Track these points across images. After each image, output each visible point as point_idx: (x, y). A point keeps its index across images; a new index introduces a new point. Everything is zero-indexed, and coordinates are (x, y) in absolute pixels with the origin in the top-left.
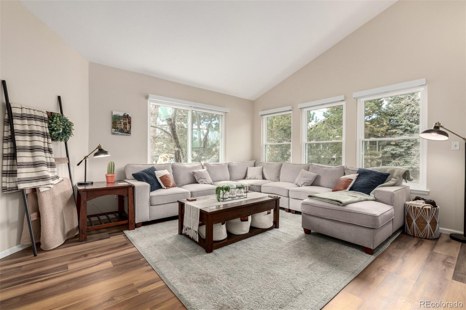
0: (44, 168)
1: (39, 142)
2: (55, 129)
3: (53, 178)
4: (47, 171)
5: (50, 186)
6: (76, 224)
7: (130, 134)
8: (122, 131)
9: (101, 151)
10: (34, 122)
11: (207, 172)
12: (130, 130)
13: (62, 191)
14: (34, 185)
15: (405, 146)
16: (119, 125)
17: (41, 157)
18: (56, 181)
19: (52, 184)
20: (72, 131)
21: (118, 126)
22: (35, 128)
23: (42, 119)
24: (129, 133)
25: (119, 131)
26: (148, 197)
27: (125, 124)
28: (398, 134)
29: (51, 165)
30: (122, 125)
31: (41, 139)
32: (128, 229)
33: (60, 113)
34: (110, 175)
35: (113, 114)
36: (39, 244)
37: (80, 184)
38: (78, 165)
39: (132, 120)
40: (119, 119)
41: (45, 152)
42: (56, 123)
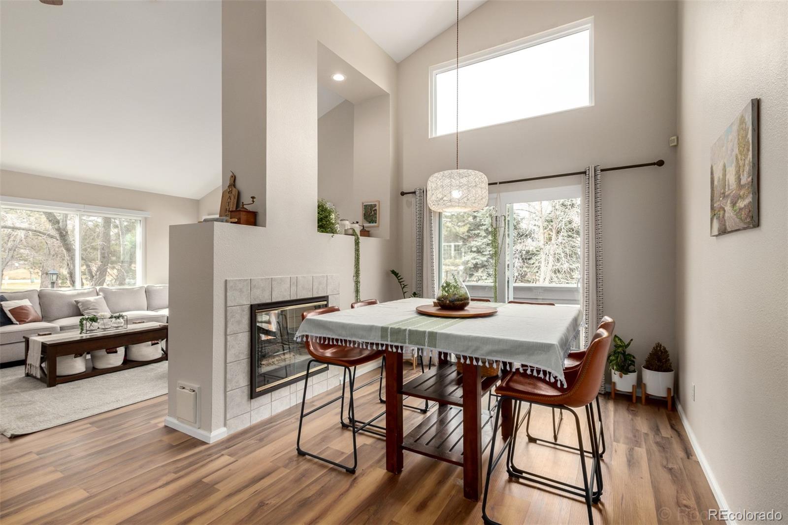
11: (103, 299)
15: (488, 253)
28: (481, 236)
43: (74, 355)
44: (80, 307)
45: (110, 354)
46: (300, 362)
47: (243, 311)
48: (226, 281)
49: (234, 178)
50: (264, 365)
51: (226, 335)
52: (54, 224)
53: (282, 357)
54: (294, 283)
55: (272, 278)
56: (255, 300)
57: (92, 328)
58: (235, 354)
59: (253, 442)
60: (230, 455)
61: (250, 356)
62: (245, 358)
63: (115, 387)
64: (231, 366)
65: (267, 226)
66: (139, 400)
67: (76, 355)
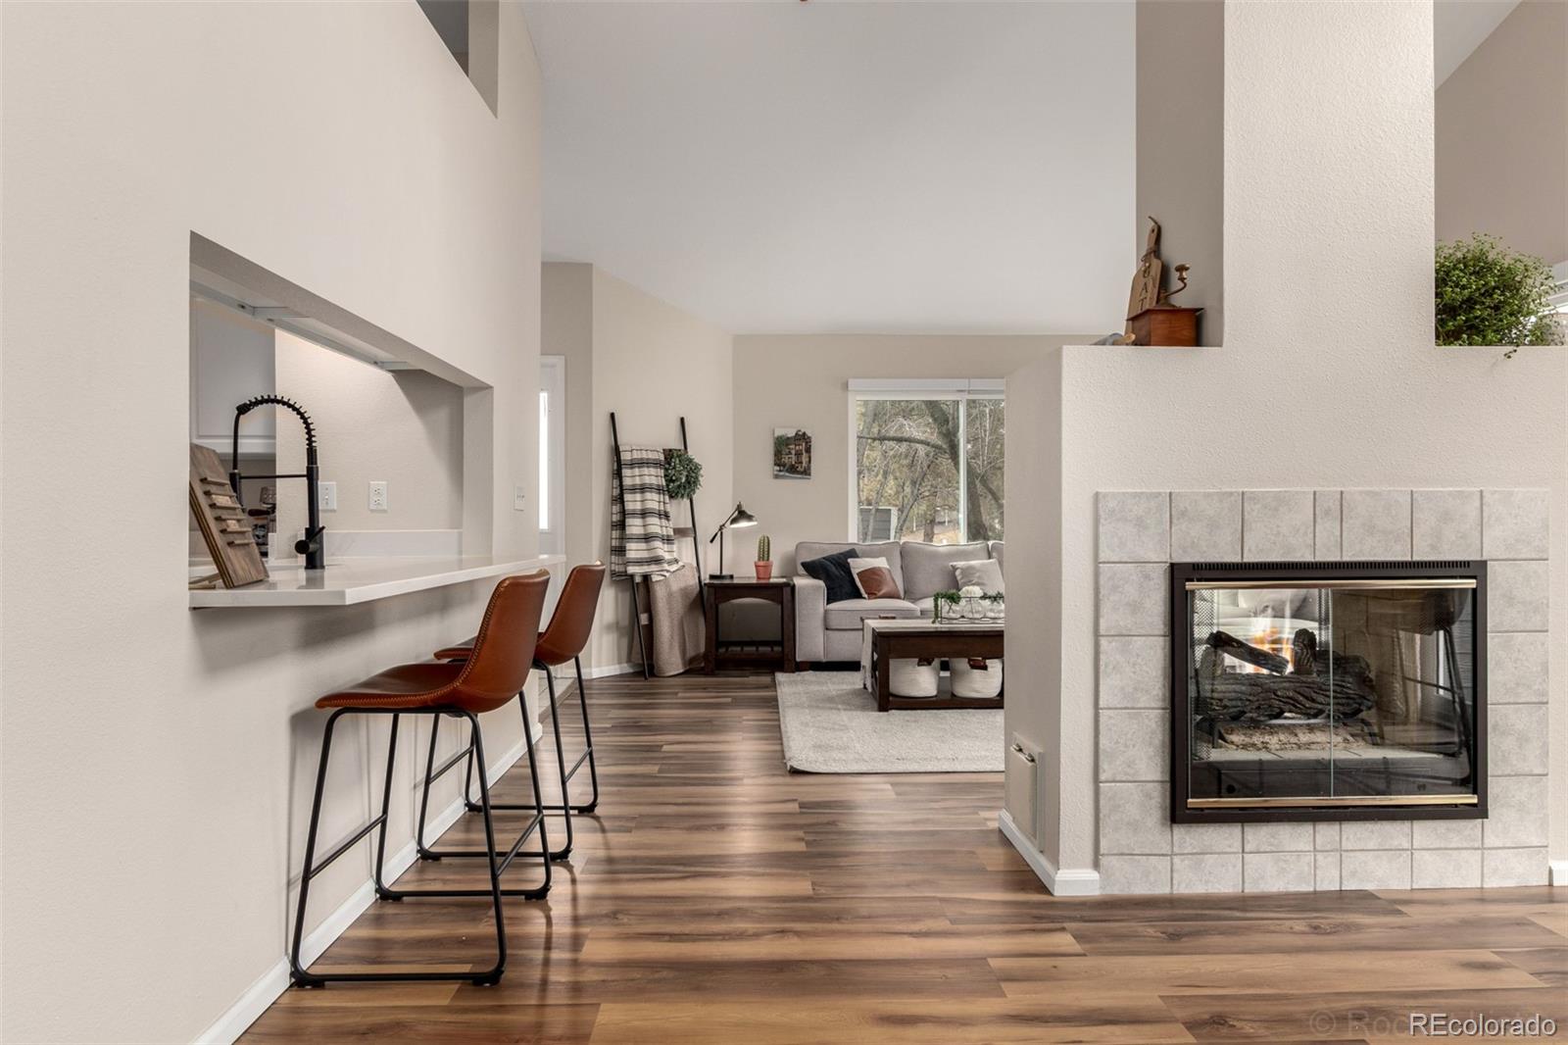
0: (658, 544)
1: (653, 501)
2: (674, 478)
3: (670, 563)
4: (661, 549)
5: (665, 573)
6: (702, 649)
7: (810, 475)
8: (793, 470)
9: (741, 514)
10: (646, 471)
12: (809, 468)
13: (683, 585)
14: (645, 569)
16: (787, 457)
17: (655, 525)
18: (674, 567)
19: (668, 571)
20: (700, 478)
21: (786, 459)
22: (647, 480)
23: (656, 464)
24: (806, 472)
25: (787, 471)
26: (822, 610)
27: (798, 454)
29: (668, 540)
30: (793, 456)
31: (655, 496)
32: (783, 670)
33: (683, 448)
34: (762, 563)
35: (776, 435)
36: (651, 667)
37: (712, 577)
38: (712, 541)
39: (812, 444)
40: (787, 445)
41: (660, 518)
42: (674, 468)
43: (917, 660)
44: (959, 578)
45: (975, 671)
46: (1356, 760)
47: (1147, 577)
48: (1097, 494)
49: (1158, 234)
50: (1232, 743)
51: (1097, 634)
52: (941, 425)
53: (1301, 735)
54: (1327, 512)
55: (1243, 493)
56: (1184, 552)
57: (952, 615)
58: (1123, 689)
59: (1151, 931)
60: (1079, 937)
61: (1167, 704)
62: (1153, 705)
63: (966, 735)
64: (1110, 717)
65: (1224, 345)
66: (989, 768)
67: (920, 661)
